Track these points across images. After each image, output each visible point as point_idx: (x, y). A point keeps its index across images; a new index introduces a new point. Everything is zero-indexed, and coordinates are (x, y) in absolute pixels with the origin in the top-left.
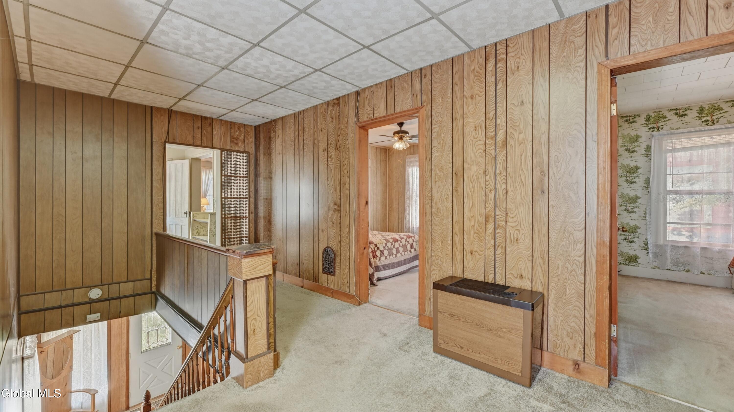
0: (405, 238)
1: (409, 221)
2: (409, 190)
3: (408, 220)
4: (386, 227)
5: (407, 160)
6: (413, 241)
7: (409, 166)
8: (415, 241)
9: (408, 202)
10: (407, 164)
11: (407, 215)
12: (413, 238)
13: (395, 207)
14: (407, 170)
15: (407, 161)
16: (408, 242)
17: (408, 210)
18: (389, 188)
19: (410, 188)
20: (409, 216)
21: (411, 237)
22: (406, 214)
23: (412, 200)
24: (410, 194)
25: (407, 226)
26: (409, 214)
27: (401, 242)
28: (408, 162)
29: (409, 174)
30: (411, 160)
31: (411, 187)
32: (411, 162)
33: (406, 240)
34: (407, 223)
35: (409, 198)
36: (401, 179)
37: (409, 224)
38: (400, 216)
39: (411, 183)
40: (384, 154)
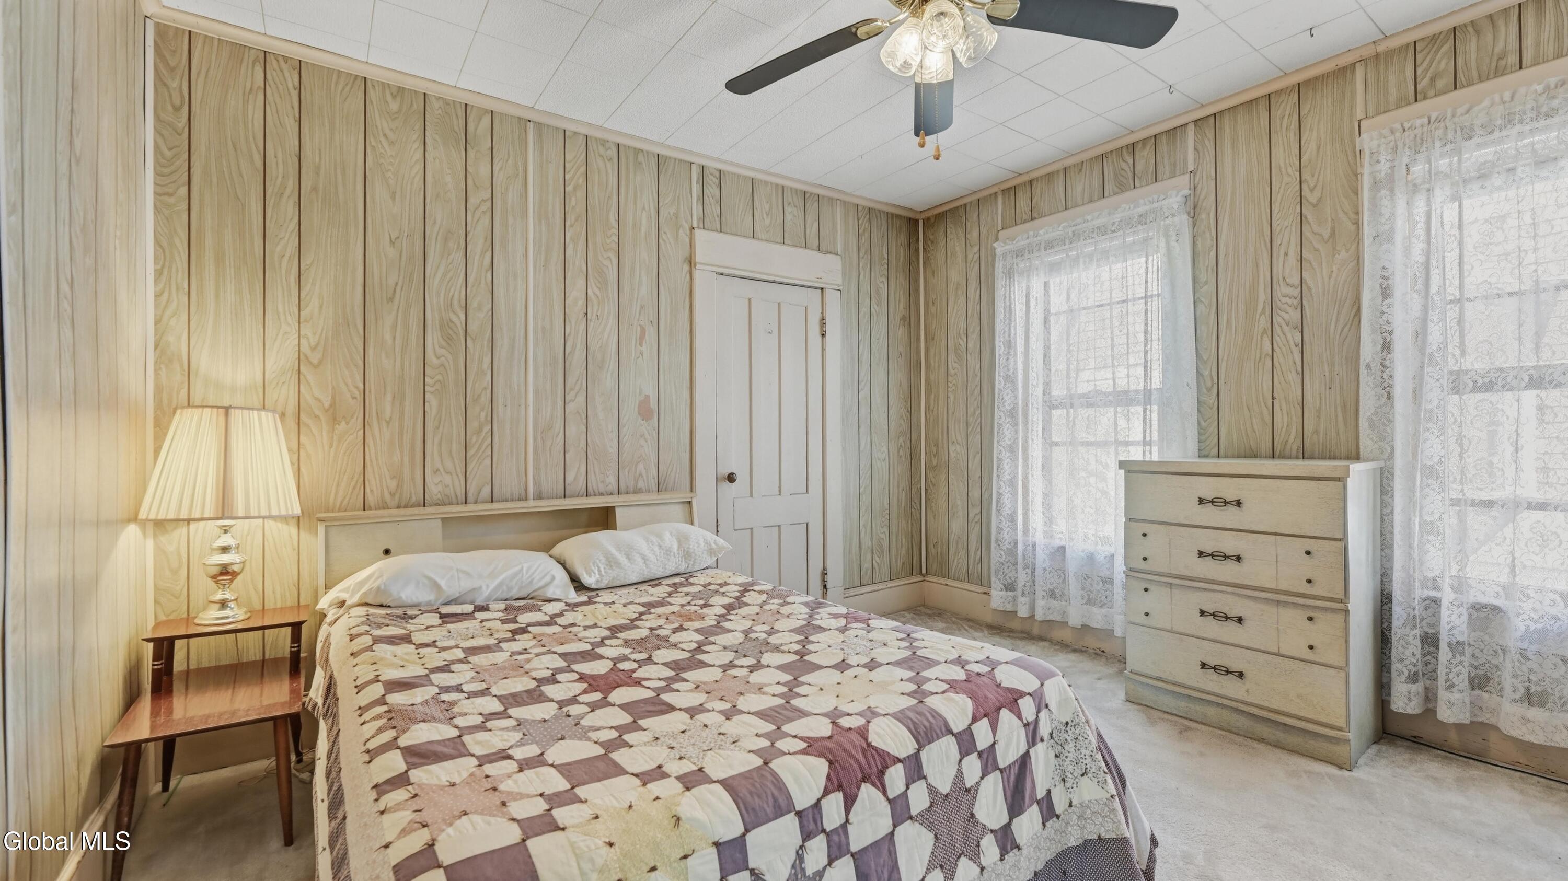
0: (958, 725)
1: (1013, 519)
2: (1010, 379)
3: (1007, 511)
4: (916, 538)
5: (1000, 248)
6: (1033, 738)
7: (1010, 274)
8: (1044, 729)
9: (1008, 432)
10: (999, 265)
11: (1005, 490)
12: (1027, 706)
13: (952, 454)
14: (1000, 293)
15: (999, 251)
16: (988, 758)
17: (1006, 466)
18: (928, 381)
19: (1016, 369)
20: (1015, 495)
21: (1012, 699)
22: (999, 486)
23: (1026, 422)
24: (1016, 397)
25: (1006, 535)
26: (1012, 483)
27: (915, 770)
28: (1004, 255)
29: (1010, 310)
30: (1021, 242)
31: (1020, 366)
32: (1019, 253)
33: (966, 742)
34: (1005, 524)
35: (1012, 414)
36: (974, 337)
37: (1015, 529)
38: (975, 494)
39: (1020, 349)
40: (903, 238)
